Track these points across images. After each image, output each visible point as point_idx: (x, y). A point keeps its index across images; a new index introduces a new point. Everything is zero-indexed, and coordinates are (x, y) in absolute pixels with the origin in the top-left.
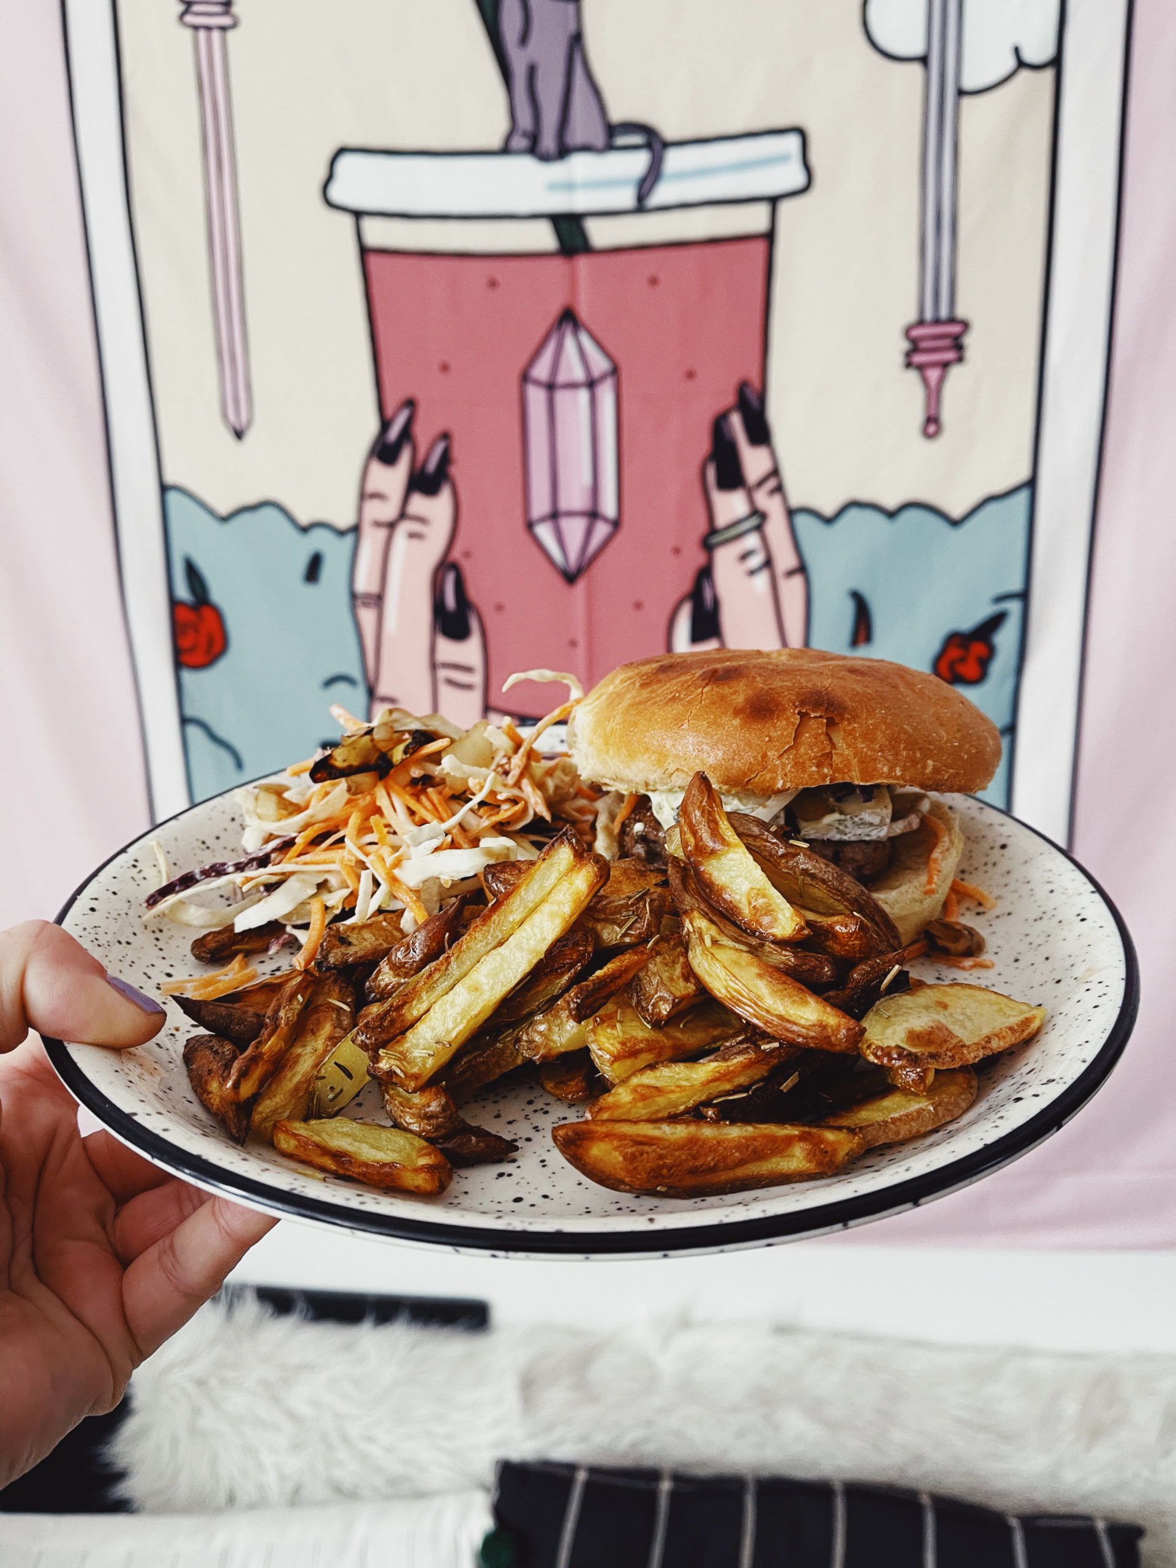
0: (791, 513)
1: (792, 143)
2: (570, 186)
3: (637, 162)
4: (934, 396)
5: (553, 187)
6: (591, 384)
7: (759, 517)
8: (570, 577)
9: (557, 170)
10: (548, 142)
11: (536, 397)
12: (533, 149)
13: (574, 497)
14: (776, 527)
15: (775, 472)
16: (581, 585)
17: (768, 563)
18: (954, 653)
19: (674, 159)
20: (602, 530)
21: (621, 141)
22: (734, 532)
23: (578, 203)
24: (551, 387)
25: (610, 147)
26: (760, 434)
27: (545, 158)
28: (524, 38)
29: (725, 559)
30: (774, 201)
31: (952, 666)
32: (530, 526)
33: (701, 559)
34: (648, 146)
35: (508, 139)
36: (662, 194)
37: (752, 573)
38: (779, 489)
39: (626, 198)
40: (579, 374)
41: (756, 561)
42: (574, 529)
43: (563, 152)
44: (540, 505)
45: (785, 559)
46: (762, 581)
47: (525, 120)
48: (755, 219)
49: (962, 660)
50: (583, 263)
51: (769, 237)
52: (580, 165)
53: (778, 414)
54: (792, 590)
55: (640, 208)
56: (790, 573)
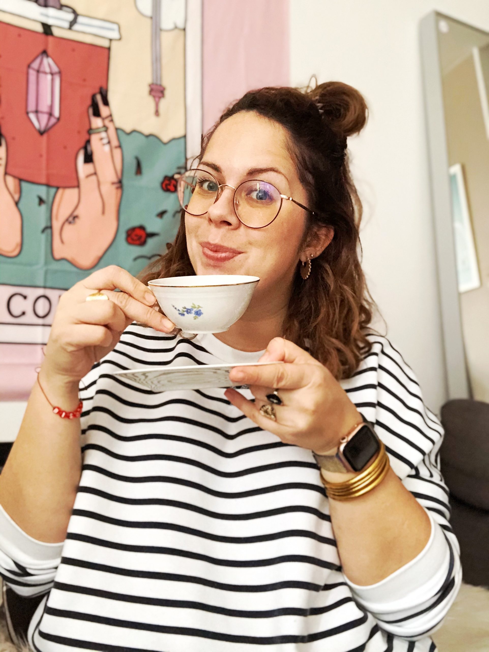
0: (117, 129)
1: (115, 27)
2: (47, 16)
3: (70, 16)
4: (157, 105)
5: (42, 14)
6: (52, 74)
7: (106, 129)
8: (41, 133)
9: (44, 10)
10: (41, 1)
11: (32, 74)
12: (36, 1)
13: (44, 106)
14: (112, 131)
15: (111, 116)
16: (45, 136)
17: (109, 142)
18: (167, 182)
19: (80, 19)
20: (53, 121)
21: (65, 9)
22: (97, 131)
23: (50, 22)
24: (38, 71)
25: (60, 9)
26: (106, 103)
27: (40, 5)
29: (94, 139)
30: (111, 40)
31: (166, 185)
32: (27, 113)
33: (87, 137)
34: (73, 13)
36: (76, 27)
37: (104, 145)
38: (112, 121)
39: (67, 25)
40: (48, 70)
41: (105, 141)
42: (44, 118)
43: (46, 6)
44: (32, 106)
45: (115, 143)
46: (107, 148)
48: (105, 44)
49: (169, 185)
50: (51, 39)
51: (109, 49)
52: (51, 11)
53: (111, 98)
54: (117, 152)
55: (70, 29)
56: (116, 147)
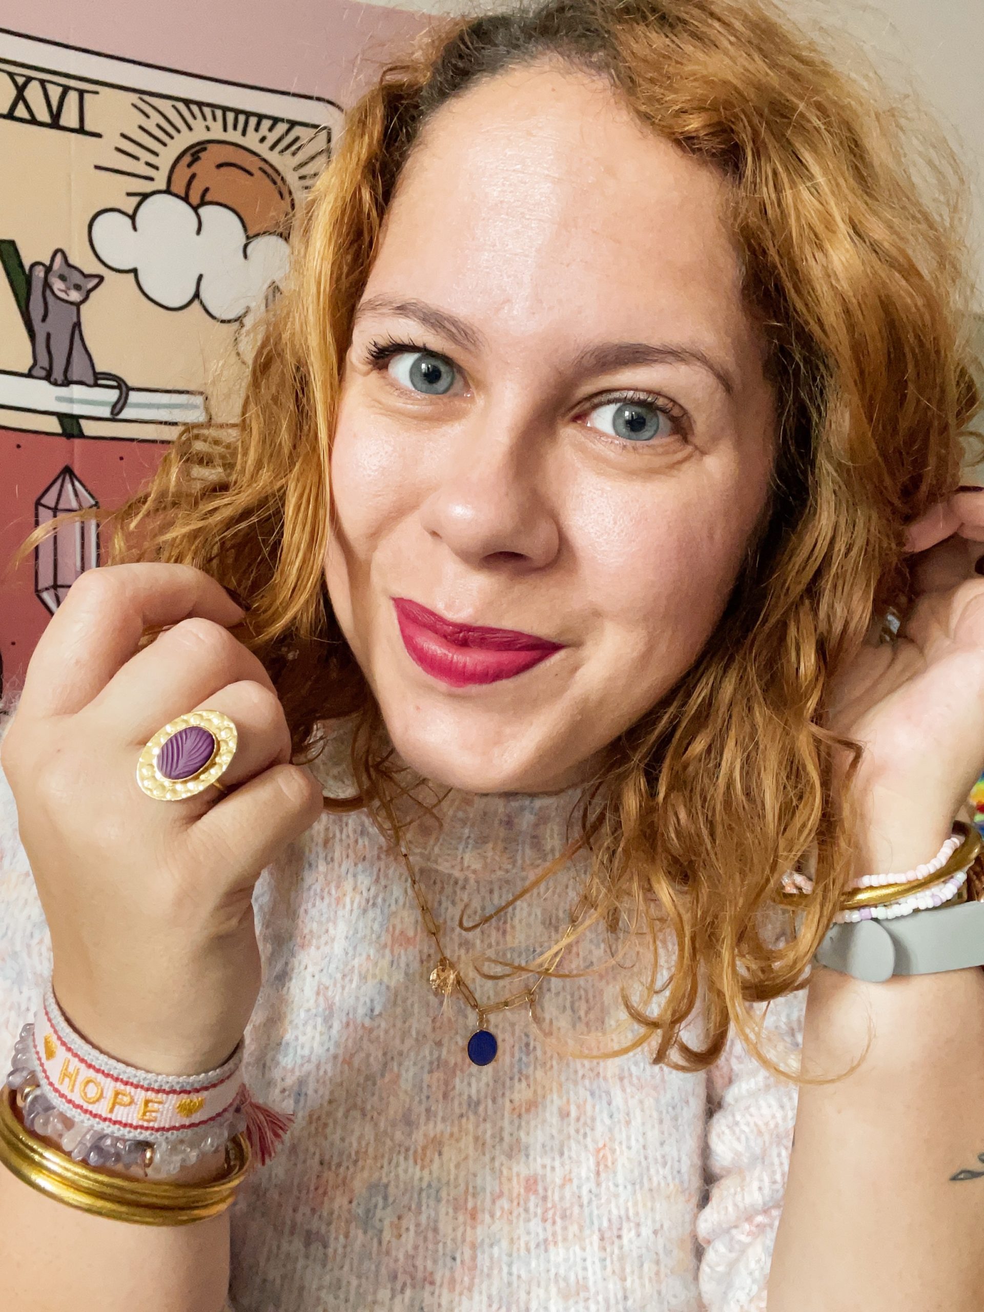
1: (199, 400)
2: (71, 401)
3: (113, 395)
5: (59, 399)
9: (63, 391)
10: (58, 374)
11: (45, 515)
12: (48, 377)
19: (134, 397)
21: (101, 382)
23: (77, 410)
24: (55, 510)
25: (96, 385)
27: (55, 384)
28: (44, 319)
32: (38, 592)
34: (118, 387)
35: (30, 370)
36: (126, 414)
40: (74, 504)
43: (67, 383)
44: (46, 580)
47: (44, 361)
50: (77, 442)
52: (76, 391)
55: (113, 419)
